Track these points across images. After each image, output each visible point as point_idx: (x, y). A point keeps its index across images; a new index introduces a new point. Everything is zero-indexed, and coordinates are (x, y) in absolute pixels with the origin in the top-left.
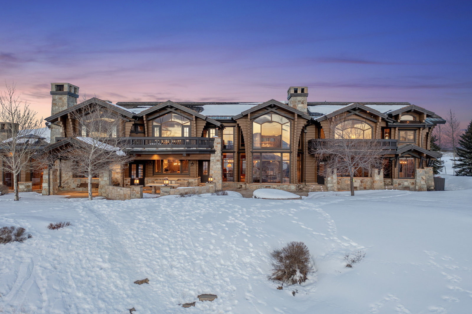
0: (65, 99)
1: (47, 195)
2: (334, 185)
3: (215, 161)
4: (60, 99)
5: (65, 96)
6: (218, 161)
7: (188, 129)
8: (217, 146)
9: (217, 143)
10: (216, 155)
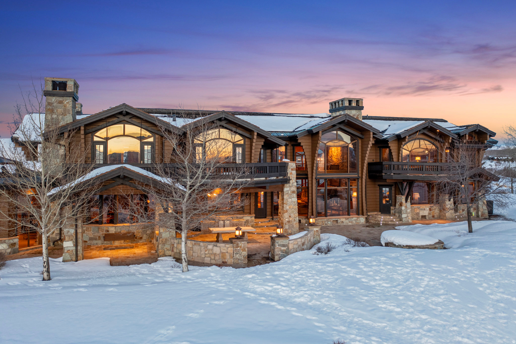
0: (68, 103)
1: (71, 260)
2: (409, 215)
3: (290, 192)
4: (61, 102)
5: (68, 98)
6: (293, 192)
7: (241, 149)
8: (291, 173)
9: (292, 170)
10: (291, 185)
